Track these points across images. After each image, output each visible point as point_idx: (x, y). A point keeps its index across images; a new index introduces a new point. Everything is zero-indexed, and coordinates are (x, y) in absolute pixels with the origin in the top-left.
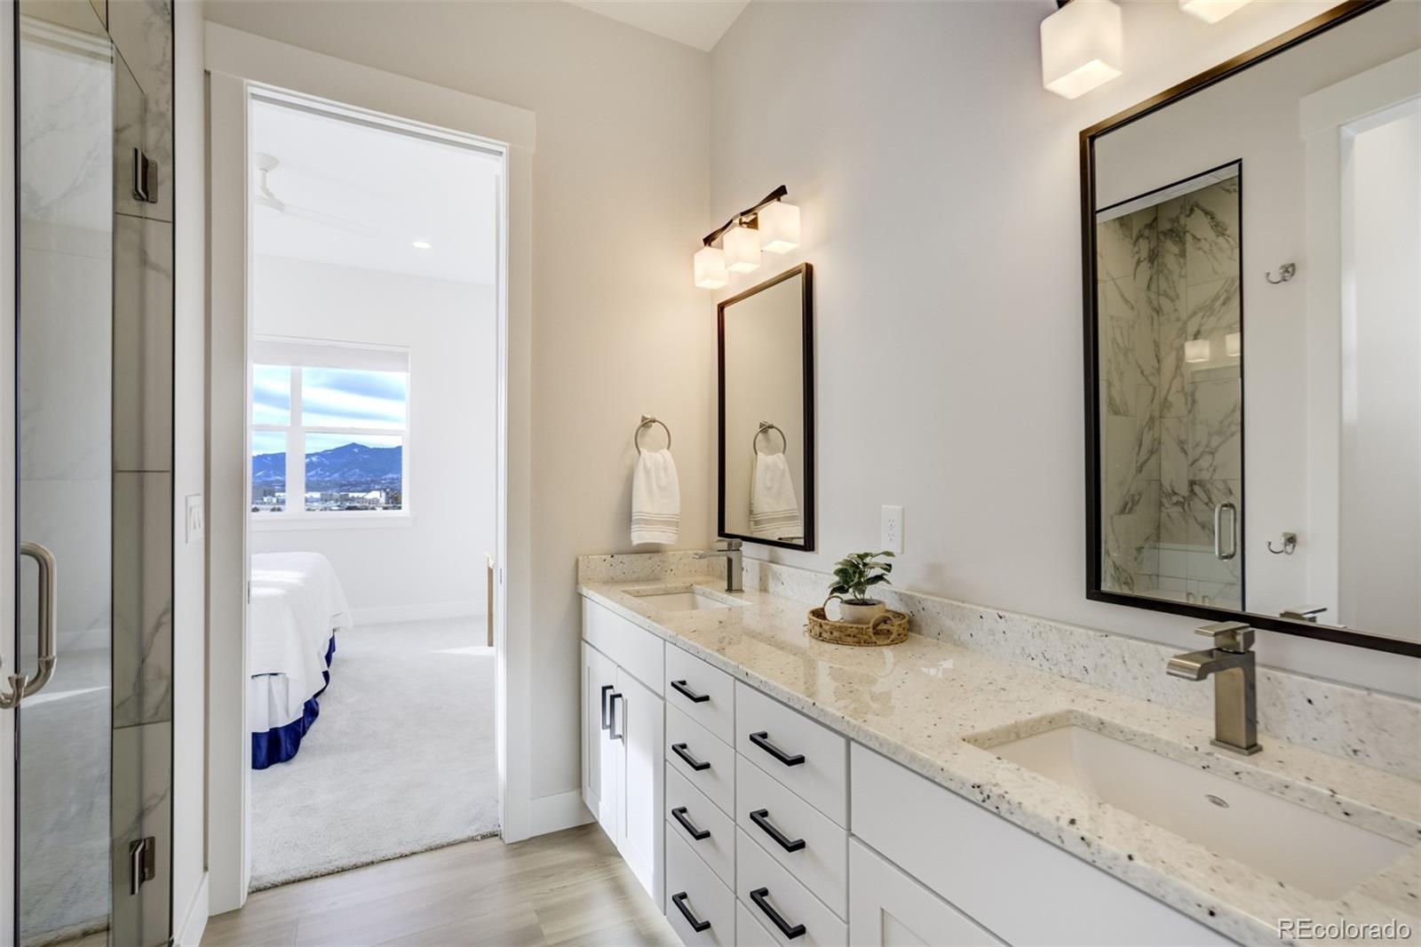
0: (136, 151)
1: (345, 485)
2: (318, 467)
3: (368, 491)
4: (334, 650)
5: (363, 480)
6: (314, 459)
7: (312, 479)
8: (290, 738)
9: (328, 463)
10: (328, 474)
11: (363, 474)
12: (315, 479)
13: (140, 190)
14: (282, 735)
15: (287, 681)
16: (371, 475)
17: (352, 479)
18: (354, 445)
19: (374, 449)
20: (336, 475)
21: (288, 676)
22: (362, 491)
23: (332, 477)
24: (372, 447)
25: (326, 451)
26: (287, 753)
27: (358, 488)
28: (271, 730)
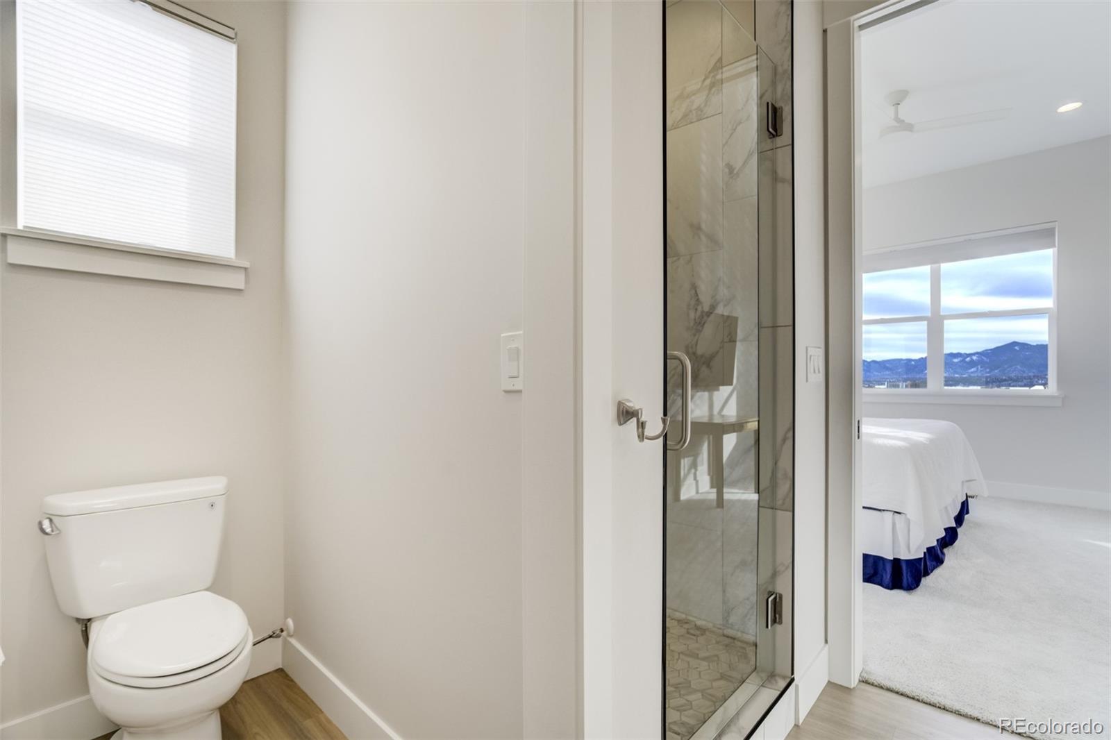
0: (768, 103)
1: (1005, 380)
2: (977, 365)
3: (1031, 385)
4: (968, 513)
5: (1025, 375)
6: (975, 358)
7: (972, 375)
8: (911, 571)
9: (988, 361)
10: (988, 370)
11: (1025, 369)
12: (976, 375)
13: (771, 130)
14: (904, 566)
15: (908, 522)
16: (1034, 371)
17: (1013, 375)
18: (1015, 343)
19: (1037, 345)
20: (996, 371)
21: (908, 516)
22: (1025, 386)
23: (992, 373)
24: (1035, 344)
25: (986, 350)
26: (908, 583)
27: (1020, 383)
28: (894, 559)
